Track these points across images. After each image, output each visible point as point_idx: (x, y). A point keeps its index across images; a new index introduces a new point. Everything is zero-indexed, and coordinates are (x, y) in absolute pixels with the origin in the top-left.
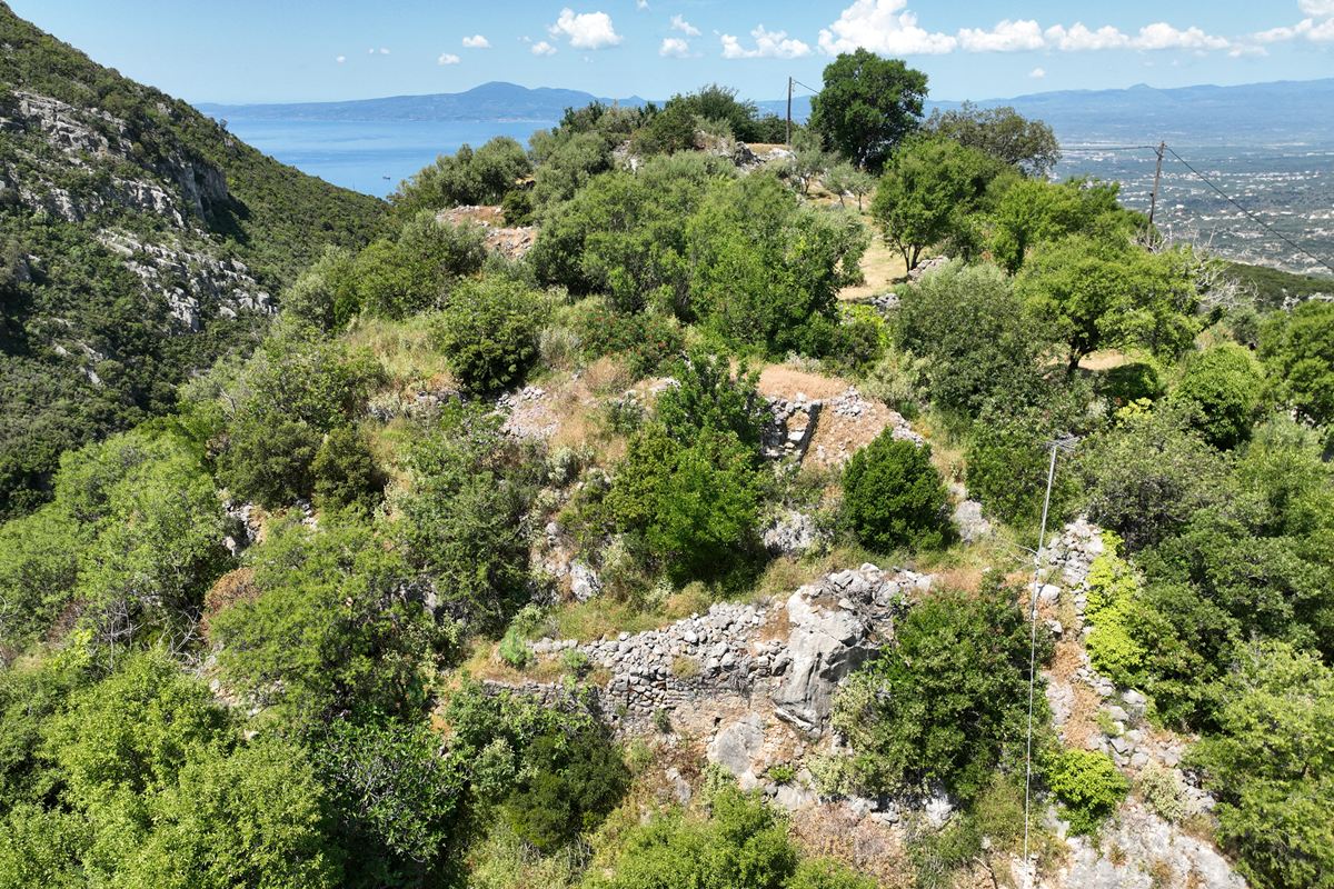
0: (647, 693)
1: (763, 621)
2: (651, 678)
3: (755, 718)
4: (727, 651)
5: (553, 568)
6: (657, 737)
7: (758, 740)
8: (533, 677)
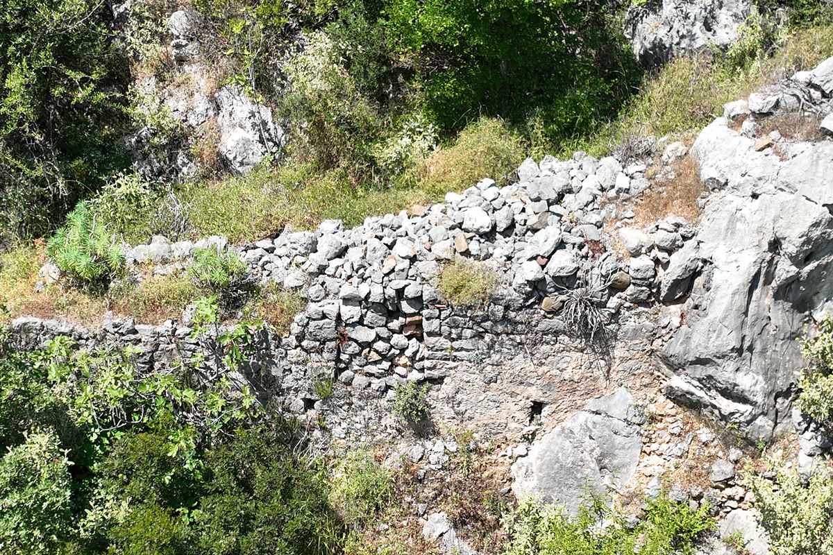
0: (380, 345)
1: (640, 183)
2: (389, 309)
3: (621, 401)
4: (561, 245)
5: (182, 106)
6: (403, 446)
7: (628, 449)
8: (126, 310)
